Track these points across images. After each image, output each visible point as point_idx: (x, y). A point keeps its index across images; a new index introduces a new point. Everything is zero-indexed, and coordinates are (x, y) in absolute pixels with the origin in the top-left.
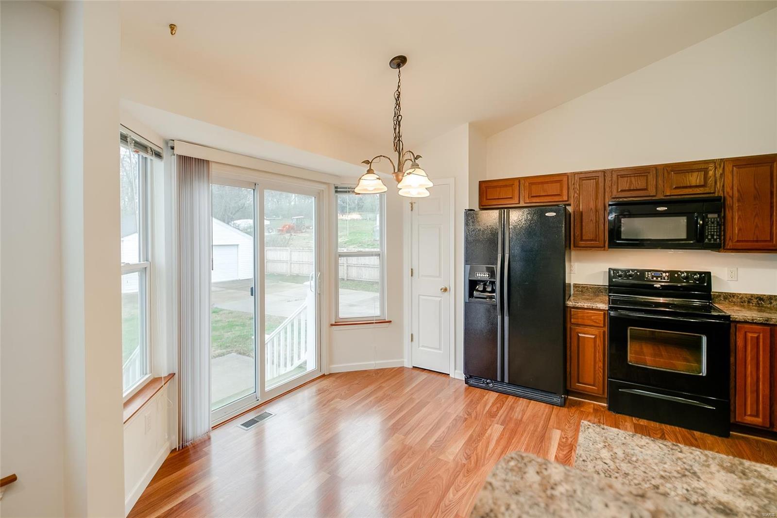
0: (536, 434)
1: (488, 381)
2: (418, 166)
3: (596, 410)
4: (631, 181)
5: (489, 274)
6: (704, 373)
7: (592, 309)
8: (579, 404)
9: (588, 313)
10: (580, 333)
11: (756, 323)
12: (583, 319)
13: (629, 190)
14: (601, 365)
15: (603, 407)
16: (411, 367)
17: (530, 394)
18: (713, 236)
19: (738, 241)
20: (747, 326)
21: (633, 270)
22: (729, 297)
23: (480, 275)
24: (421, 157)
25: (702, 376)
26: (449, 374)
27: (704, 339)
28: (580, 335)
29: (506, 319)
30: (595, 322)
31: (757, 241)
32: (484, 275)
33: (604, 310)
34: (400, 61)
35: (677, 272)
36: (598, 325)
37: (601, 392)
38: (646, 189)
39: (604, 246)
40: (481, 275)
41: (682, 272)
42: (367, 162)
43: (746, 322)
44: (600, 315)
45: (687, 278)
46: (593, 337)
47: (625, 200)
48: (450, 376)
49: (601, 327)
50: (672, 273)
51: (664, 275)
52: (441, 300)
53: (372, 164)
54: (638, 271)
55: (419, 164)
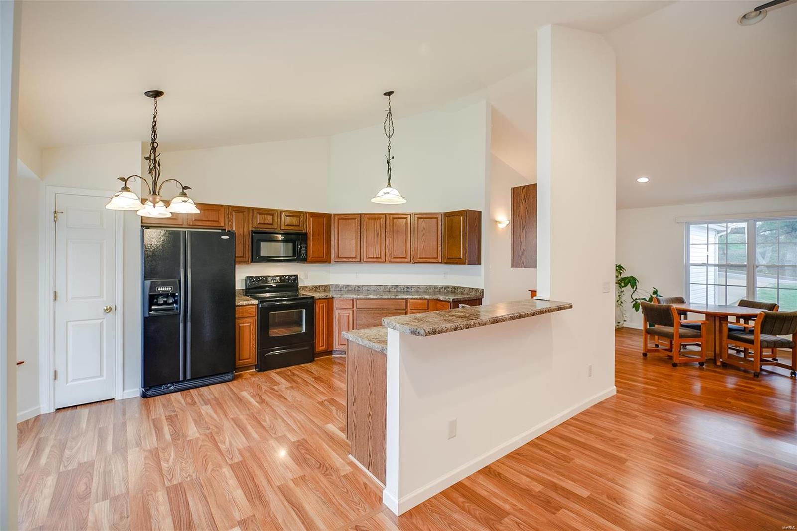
0: (234, 399)
1: (169, 385)
2: (186, 195)
3: (252, 374)
4: (264, 218)
5: (171, 288)
6: (304, 330)
7: (249, 305)
8: (240, 376)
9: (245, 308)
10: (241, 324)
11: (323, 299)
12: (243, 313)
13: (264, 224)
14: (254, 342)
15: (254, 372)
16: (53, 411)
17: (208, 381)
18: (304, 254)
19: (312, 257)
20: (320, 301)
21: (261, 277)
22: (305, 288)
23: (161, 289)
24: (190, 188)
25: (304, 333)
26: (113, 399)
27: (304, 311)
28: (240, 325)
29: (189, 325)
30: (250, 314)
31: (319, 257)
32: (166, 289)
33: (255, 304)
34: (157, 94)
35: (283, 276)
36: (252, 315)
37: (254, 361)
38: (272, 224)
39: (248, 261)
40: (163, 289)
41: (286, 276)
42: (122, 179)
43: (320, 299)
44: (253, 308)
45: (288, 280)
46: (249, 324)
47: (261, 229)
48: (116, 399)
49: (253, 316)
50: (281, 277)
51: (277, 278)
52: (102, 321)
53: (127, 182)
54: (264, 277)
55: (187, 193)
